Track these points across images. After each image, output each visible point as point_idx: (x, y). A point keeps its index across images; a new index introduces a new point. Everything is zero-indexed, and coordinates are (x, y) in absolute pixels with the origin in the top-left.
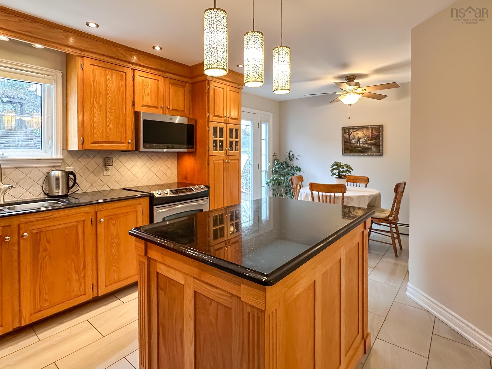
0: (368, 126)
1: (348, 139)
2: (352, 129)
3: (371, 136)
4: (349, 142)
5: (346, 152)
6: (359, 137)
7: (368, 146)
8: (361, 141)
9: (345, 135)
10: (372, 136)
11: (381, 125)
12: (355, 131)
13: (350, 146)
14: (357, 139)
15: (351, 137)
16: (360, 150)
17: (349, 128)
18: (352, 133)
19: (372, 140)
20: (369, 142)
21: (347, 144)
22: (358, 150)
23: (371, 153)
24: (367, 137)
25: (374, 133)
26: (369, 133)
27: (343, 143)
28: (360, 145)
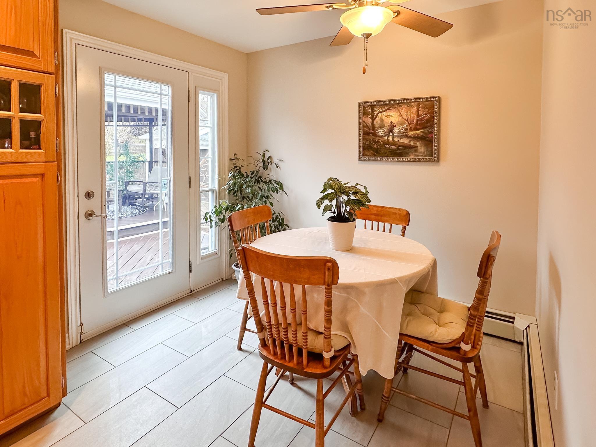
0: (411, 99)
1: (371, 128)
2: (378, 105)
3: (415, 122)
4: (372, 133)
5: (367, 153)
6: (391, 122)
7: (410, 142)
8: (396, 130)
9: (365, 119)
10: (417, 120)
11: (436, 97)
12: (384, 110)
13: (375, 142)
14: (388, 127)
15: (377, 122)
16: (395, 150)
17: (373, 105)
18: (378, 114)
19: (418, 130)
20: (411, 133)
21: (368, 137)
22: (389, 149)
23: (416, 156)
24: (407, 123)
25: (421, 115)
26: (411, 114)
27: (361, 135)
28: (393, 139)
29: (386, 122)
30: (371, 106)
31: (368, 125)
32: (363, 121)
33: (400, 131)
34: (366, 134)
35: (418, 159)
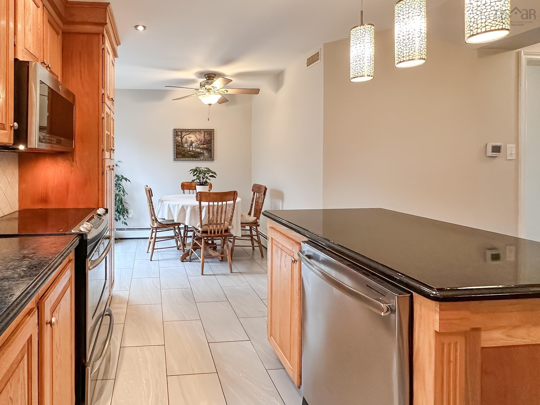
0: (201, 130)
1: (181, 143)
2: (184, 131)
3: (203, 141)
4: (181, 146)
5: (178, 156)
6: (191, 141)
7: (201, 150)
8: (194, 145)
10: (204, 140)
11: (212, 130)
12: (187, 134)
13: (183, 150)
14: (190, 143)
15: (184, 140)
16: (193, 155)
17: (182, 131)
18: (184, 136)
19: (204, 145)
20: (201, 146)
21: (178, 148)
22: (190, 154)
23: (204, 157)
24: (199, 141)
25: (206, 138)
26: (201, 137)
27: (175, 147)
28: (192, 149)
29: (189, 140)
30: (181, 131)
31: (179, 141)
32: (176, 139)
33: (196, 145)
34: (178, 146)
35: (205, 159)
